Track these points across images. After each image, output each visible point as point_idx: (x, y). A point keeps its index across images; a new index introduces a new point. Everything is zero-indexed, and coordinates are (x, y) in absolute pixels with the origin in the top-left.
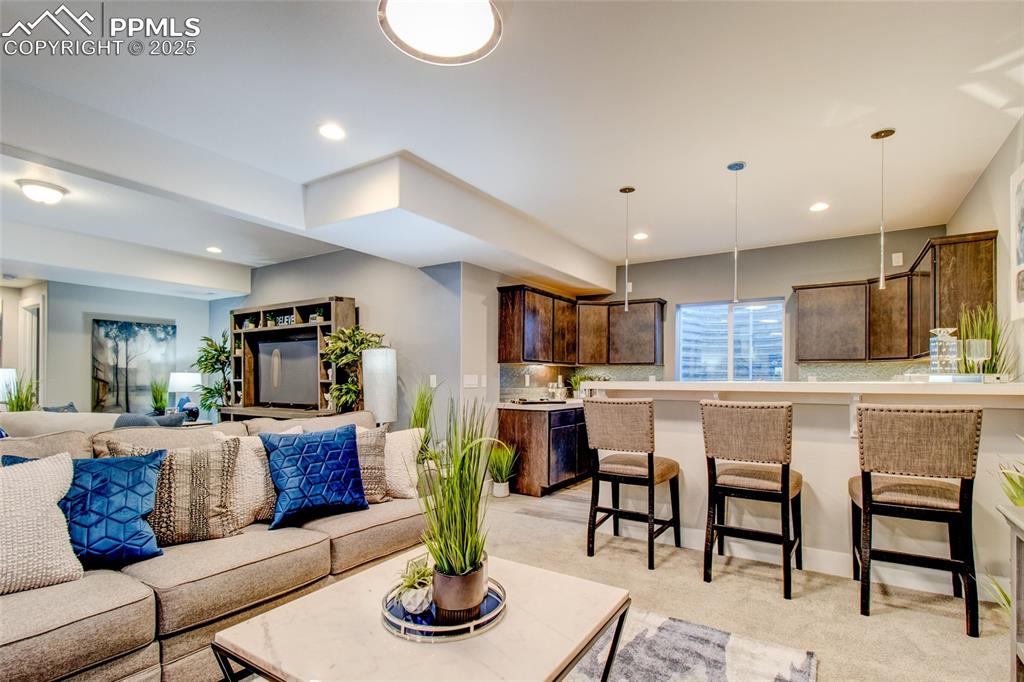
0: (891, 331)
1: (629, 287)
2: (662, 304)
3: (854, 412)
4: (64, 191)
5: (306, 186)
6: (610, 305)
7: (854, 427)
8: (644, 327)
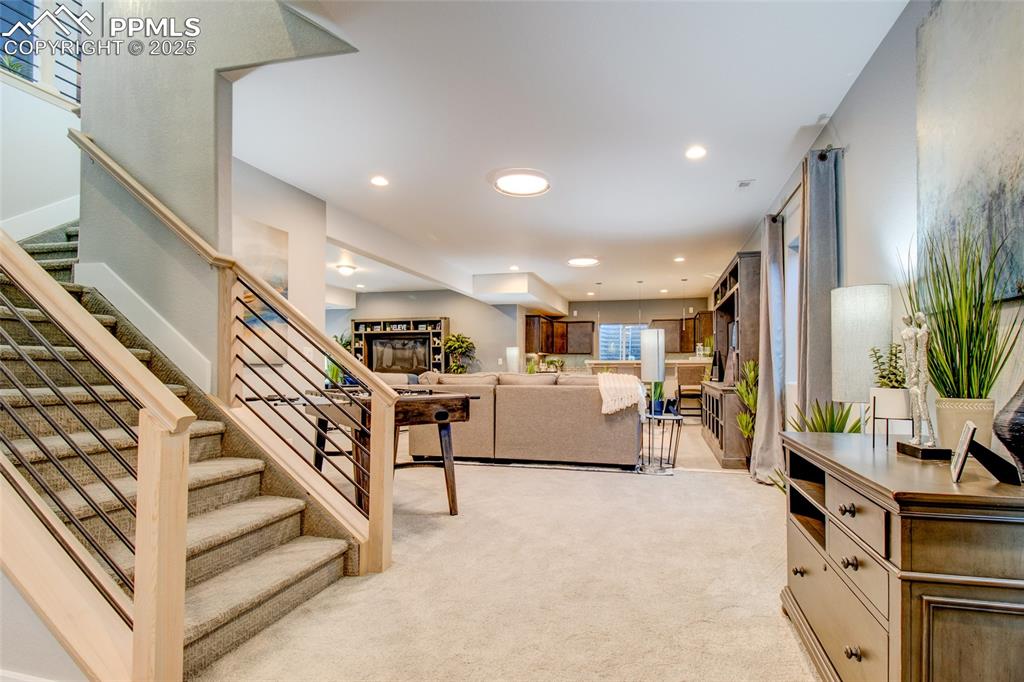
0: (688, 341)
1: (575, 313)
2: (593, 323)
3: (676, 369)
4: (354, 268)
5: (474, 276)
6: (567, 323)
7: (676, 374)
8: (586, 335)
